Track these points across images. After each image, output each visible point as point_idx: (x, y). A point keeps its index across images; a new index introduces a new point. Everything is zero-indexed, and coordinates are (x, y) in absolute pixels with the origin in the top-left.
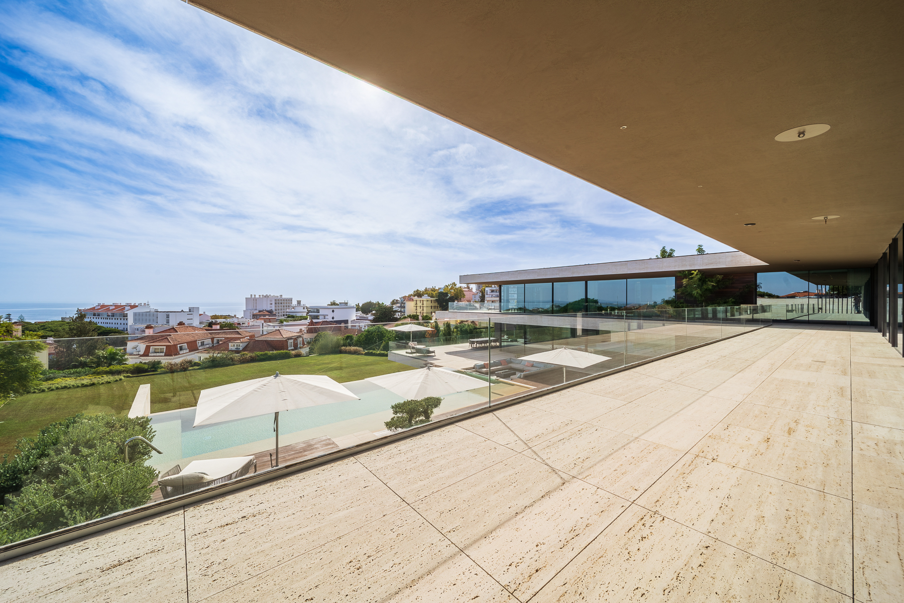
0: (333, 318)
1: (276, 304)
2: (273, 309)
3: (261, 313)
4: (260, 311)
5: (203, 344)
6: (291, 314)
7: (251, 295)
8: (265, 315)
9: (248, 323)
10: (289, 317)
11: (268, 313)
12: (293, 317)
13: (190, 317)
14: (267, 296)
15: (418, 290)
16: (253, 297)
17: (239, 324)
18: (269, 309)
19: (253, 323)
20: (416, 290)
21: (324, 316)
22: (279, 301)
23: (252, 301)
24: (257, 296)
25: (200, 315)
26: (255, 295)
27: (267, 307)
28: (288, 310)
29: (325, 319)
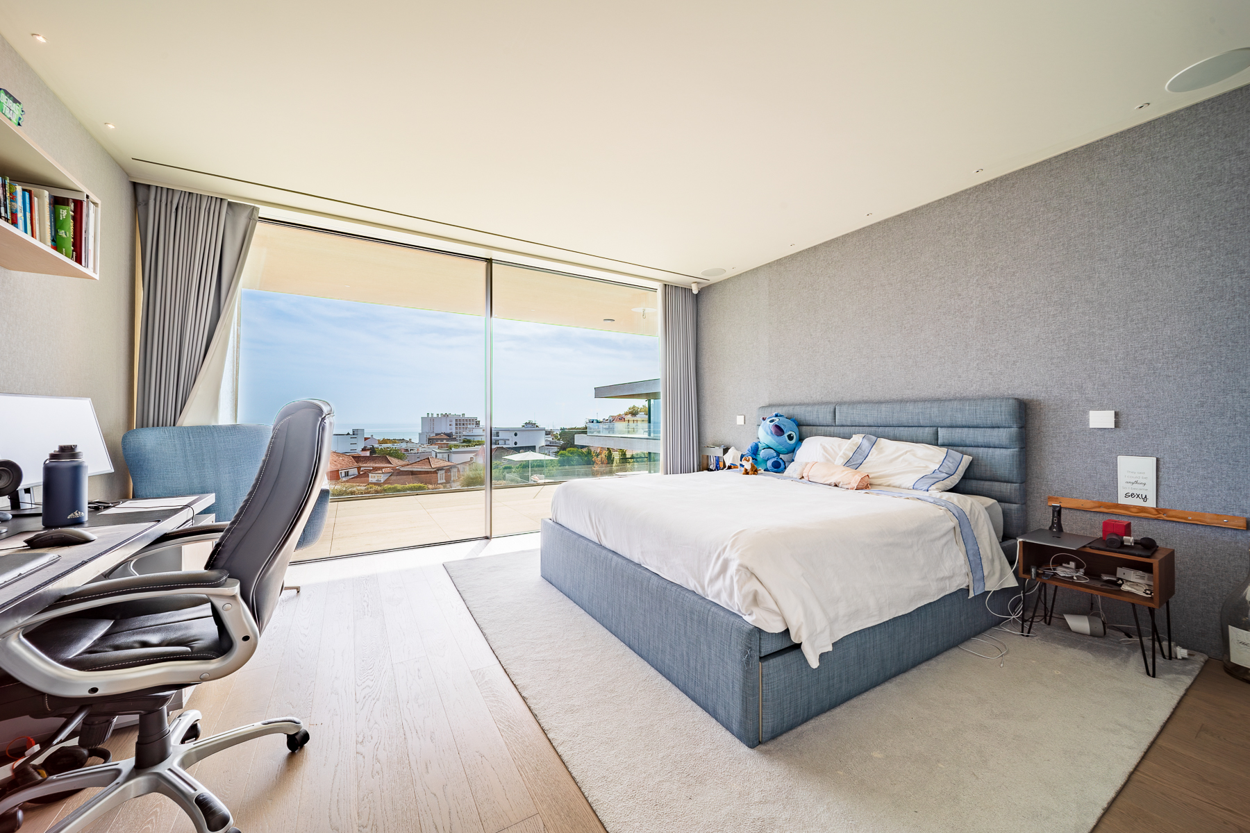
0: (516, 443)
1: (456, 425)
2: (454, 431)
3: (438, 437)
4: (437, 435)
5: (347, 474)
6: (468, 438)
7: (428, 414)
8: (442, 440)
9: (418, 449)
10: (464, 442)
11: (446, 437)
12: (469, 441)
13: (354, 441)
14: (446, 416)
15: (634, 407)
16: (430, 416)
17: (407, 450)
18: (448, 431)
19: (423, 449)
20: (632, 406)
21: (505, 441)
22: (461, 422)
23: (429, 421)
24: (435, 416)
25: (366, 439)
26: (432, 414)
27: (445, 428)
28: (464, 433)
29: (505, 444)
